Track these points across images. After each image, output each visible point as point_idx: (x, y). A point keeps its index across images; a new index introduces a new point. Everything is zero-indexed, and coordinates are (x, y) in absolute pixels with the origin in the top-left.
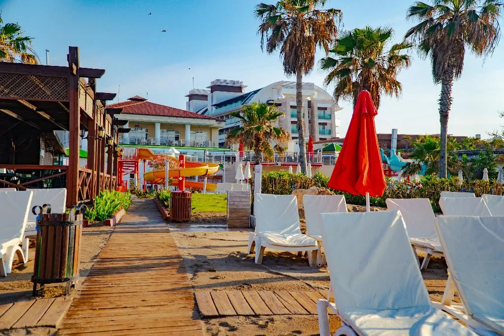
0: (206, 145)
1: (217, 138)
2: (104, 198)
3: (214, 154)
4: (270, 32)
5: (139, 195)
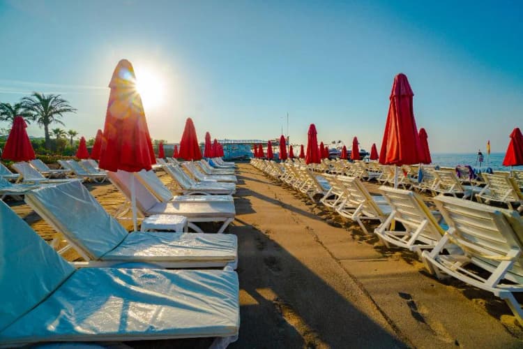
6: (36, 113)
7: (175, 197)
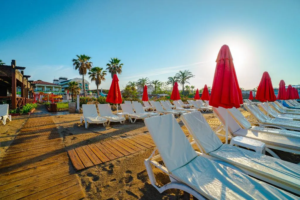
0: (58, 91)
1: (61, 90)
2: (27, 106)
3: (61, 93)
4: (76, 65)
5: (40, 103)
6: (180, 80)
7: (253, 127)
